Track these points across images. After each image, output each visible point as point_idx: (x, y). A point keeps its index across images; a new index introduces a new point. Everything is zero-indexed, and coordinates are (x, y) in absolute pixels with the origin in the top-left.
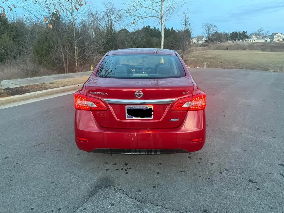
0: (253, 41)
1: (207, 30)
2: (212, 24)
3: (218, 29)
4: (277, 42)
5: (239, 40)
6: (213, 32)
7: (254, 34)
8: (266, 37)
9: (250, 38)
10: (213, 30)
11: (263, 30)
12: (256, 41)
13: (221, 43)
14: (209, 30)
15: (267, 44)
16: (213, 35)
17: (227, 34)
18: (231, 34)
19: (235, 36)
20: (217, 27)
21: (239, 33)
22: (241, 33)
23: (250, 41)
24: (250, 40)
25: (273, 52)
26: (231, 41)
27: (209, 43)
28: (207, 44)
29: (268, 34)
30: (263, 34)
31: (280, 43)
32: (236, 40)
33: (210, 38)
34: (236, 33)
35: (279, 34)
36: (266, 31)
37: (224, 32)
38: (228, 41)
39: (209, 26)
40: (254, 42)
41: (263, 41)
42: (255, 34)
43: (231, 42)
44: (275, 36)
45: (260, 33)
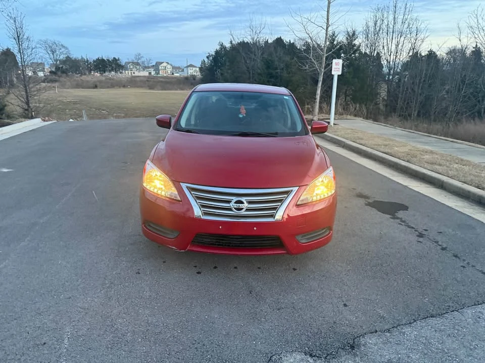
0: (131, 73)
1: (49, 52)
2: (57, 43)
3: (71, 52)
4: (165, 75)
5: (110, 71)
6: (62, 57)
7: (130, 62)
8: (149, 67)
9: (127, 69)
10: (62, 53)
11: (142, 57)
12: (137, 74)
13: (81, 76)
14: (53, 52)
15: (153, 79)
16: (63, 62)
17: (87, 61)
18: (94, 61)
19: (102, 65)
20: (66, 48)
21: (108, 60)
22: (110, 60)
23: (127, 74)
24: (127, 72)
25: (165, 90)
26: (97, 72)
27: (59, 77)
28: (57, 78)
29: (151, 63)
30: (143, 63)
31: (169, 77)
32: (105, 72)
33: (59, 68)
34: (103, 60)
35: (165, 64)
36: (147, 59)
37: (82, 58)
38: (92, 73)
39: (51, 45)
40: (133, 75)
41: (146, 73)
42: (133, 63)
43: (97, 74)
44: (160, 67)
45: (139, 62)
